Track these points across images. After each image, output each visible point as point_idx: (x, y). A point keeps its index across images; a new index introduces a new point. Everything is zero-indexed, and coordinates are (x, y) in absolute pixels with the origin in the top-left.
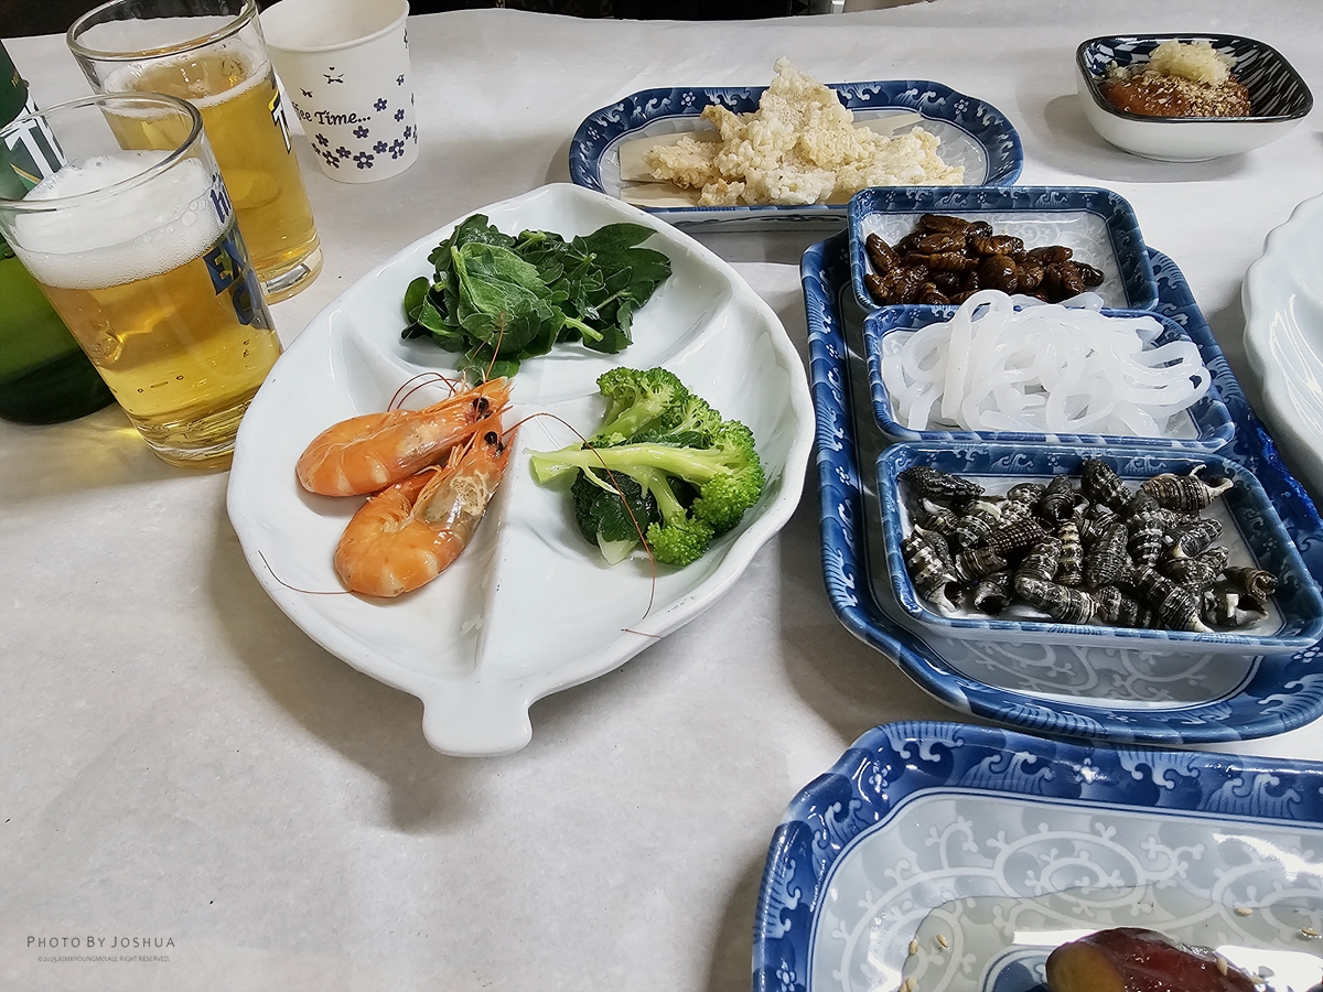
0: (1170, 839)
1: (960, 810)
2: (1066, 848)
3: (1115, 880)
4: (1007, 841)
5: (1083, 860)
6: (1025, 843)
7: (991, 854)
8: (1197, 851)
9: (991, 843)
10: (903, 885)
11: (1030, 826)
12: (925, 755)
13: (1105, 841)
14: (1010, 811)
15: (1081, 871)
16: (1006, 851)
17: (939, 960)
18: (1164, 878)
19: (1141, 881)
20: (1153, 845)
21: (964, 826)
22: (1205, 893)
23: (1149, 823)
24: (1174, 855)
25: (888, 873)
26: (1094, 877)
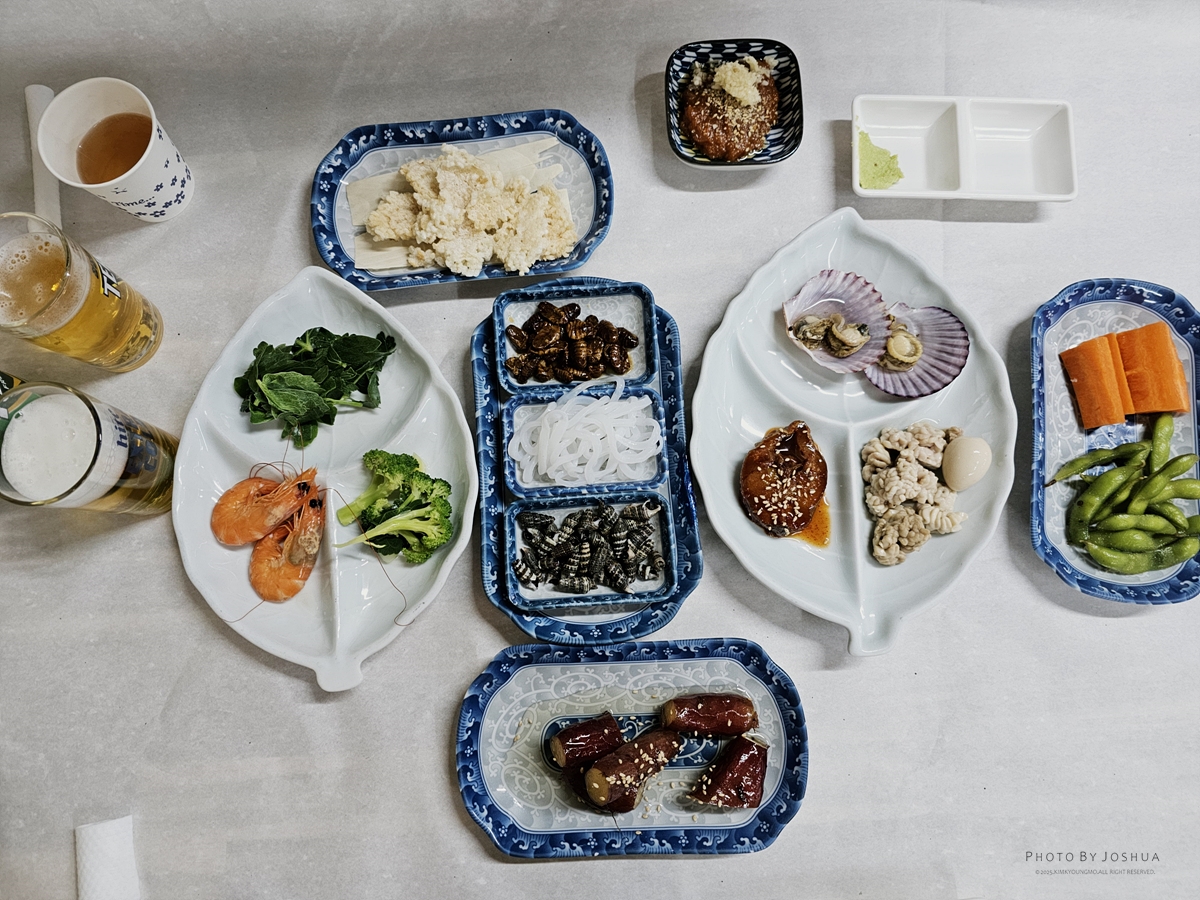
0: (612, 671)
1: (538, 670)
2: (577, 678)
3: (594, 686)
4: (555, 678)
5: (583, 681)
6: (562, 678)
7: (550, 683)
8: (622, 674)
9: (550, 680)
10: (516, 700)
11: (563, 672)
12: (522, 656)
13: (590, 674)
14: (557, 669)
15: (581, 685)
16: (555, 682)
17: (528, 726)
18: (610, 683)
19: (602, 685)
20: (607, 673)
21: (540, 675)
22: (624, 687)
23: (605, 666)
24: (614, 675)
25: (511, 698)
26: (586, 686)
